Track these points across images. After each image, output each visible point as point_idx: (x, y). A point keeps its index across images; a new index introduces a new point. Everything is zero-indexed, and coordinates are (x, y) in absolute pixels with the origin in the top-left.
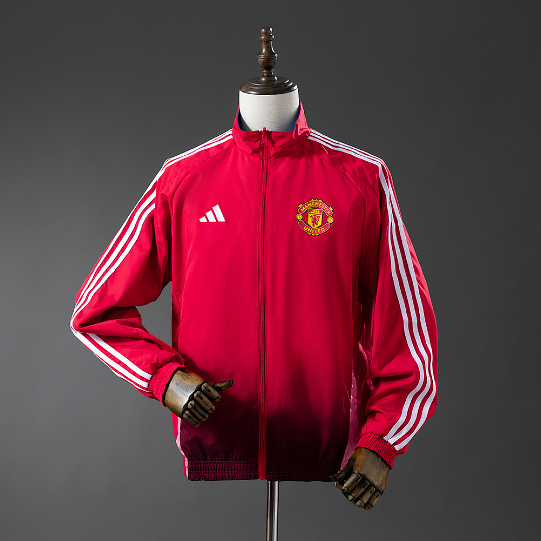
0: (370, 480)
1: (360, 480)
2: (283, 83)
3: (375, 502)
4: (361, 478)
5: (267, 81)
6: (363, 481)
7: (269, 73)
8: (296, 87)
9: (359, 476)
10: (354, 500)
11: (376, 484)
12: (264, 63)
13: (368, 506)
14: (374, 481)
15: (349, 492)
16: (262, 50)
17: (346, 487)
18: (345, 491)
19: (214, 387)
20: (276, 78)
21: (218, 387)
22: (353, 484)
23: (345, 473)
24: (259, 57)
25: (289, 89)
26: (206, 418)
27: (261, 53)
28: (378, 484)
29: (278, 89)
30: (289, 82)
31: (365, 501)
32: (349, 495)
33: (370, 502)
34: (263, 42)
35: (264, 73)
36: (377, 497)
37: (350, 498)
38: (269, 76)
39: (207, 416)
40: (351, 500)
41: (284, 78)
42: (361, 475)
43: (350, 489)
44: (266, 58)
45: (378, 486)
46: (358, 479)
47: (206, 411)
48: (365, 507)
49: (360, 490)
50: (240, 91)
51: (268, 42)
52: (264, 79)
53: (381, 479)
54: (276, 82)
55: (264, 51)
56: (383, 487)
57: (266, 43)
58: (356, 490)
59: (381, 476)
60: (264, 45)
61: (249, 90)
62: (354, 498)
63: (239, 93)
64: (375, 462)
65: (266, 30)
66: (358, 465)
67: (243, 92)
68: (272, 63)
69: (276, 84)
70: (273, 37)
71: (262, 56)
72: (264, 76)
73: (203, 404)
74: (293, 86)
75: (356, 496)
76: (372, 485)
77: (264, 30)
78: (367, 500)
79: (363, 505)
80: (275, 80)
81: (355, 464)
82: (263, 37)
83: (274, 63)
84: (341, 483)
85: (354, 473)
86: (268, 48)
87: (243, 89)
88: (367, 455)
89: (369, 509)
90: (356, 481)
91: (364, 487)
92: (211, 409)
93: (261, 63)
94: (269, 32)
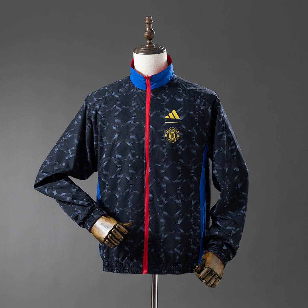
0: (215, 272)
1: (210, 271)
2: (158, 48)
3: (217, 283)
4: (210, 270)
5: (149, 47)
6: (211, 272)
7: (150, 42)
8: (165, 50)
9: (209, 269)
10: (206, 282)
11: (218, 273)
12: (147, 36)
13: (213, 286)
14: (217, 272)
15: (203, 278)
16: (146, 29)
17: (202, 275)
18: (201, 278)
19: (122, 225)
20: (154, 45)
21: (125, 225)
22: (206, 273)
23: (201, 267)
24: (144, 33)
25: (162, 51)
26: (118, 243)
27: (145, 31)
28: (219, 273)
29: (155, 51)
30: (162, 47)
31: (212, 283)
32: (203, 280)
33: (214, 284)
34: (147, 24)
35: (147, 42)
36: (218, 281)
37: (204, 281)
38: (150, 44)
39: (119, 242)
40: (205, 283)
41: (159, 45)
42: (210, 269)
43: (204, 277)
44: (149, 34)
45: (220, 274)
46: (209, 271)
47: (118, 240)
48: (212, 286)
49: (210, 277)
50: (134, 53)
51: (149, 24)
52: (147, 46)
53: (221, 271)
54: (154, 47)
55: (147, 29)
56: (221, 275)
57: (148, 25)
58: (207, 277)
59: (221, 269)
60: (147, 26)
61: (139, 52)
62: (206, 281)
63: (133, 54)
64: (217, 261)
65: (149, 17)
66: (208, 263)
67: (135, 53)
68: (152, 37)
69: (154, 48)
70: (152, 21)
71: (146, 33)
72: (147, 44)
73: (116, 236)
74: (164, 49)
75: (207, 280)
76: (216, 274)
77: (147, 17)
78: (213, 282)
79: (211, 285)
80: (154, 46)
81: (206, 262)
82: (147, 22)
83: (153, 37)
84: (199, 273)
85: (206, 267)
86: (150, 28)
87: (135, 52)
88: (213, 257)
89: (214, 287)
90: (208, 272)
91: (212, 275)
92: (121, 239)
93: (145, 37)
94: (150, 18)
